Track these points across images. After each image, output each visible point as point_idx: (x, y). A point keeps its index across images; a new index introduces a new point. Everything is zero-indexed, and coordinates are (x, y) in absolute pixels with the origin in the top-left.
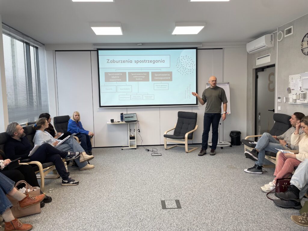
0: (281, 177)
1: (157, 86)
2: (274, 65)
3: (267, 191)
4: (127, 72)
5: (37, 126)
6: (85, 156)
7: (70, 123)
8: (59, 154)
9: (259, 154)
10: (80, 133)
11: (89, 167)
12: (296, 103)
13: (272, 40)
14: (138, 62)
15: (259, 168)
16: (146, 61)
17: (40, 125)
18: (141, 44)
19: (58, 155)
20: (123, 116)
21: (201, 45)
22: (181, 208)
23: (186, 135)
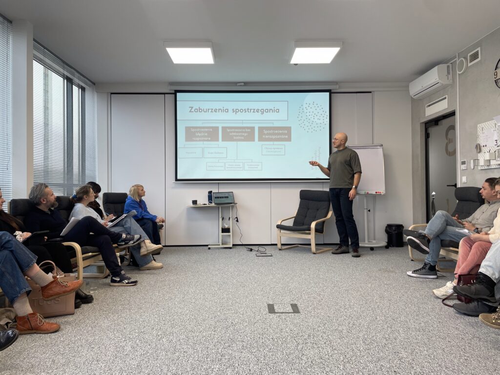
0: (465, 272)
1: (267, 148)
2: (453, 114)
3: (443, 295)
4: (220, 126)
5: (77, 196)
6: (149, 245)
7: (128, 201)
8: (108, 234)
9: (431, 242)
10: (143, 218)
11: (154, 266)
12: (490, 167)
13: (448, 73)
14: (237, 111)
15: (431, 269)
16: (251, 110)
17: (81, 195)
18: (243, 84)
19: (107, 236)
20: (211, 196)
21: (338, 86)
22: (300, 313)
23: (313, 225)
